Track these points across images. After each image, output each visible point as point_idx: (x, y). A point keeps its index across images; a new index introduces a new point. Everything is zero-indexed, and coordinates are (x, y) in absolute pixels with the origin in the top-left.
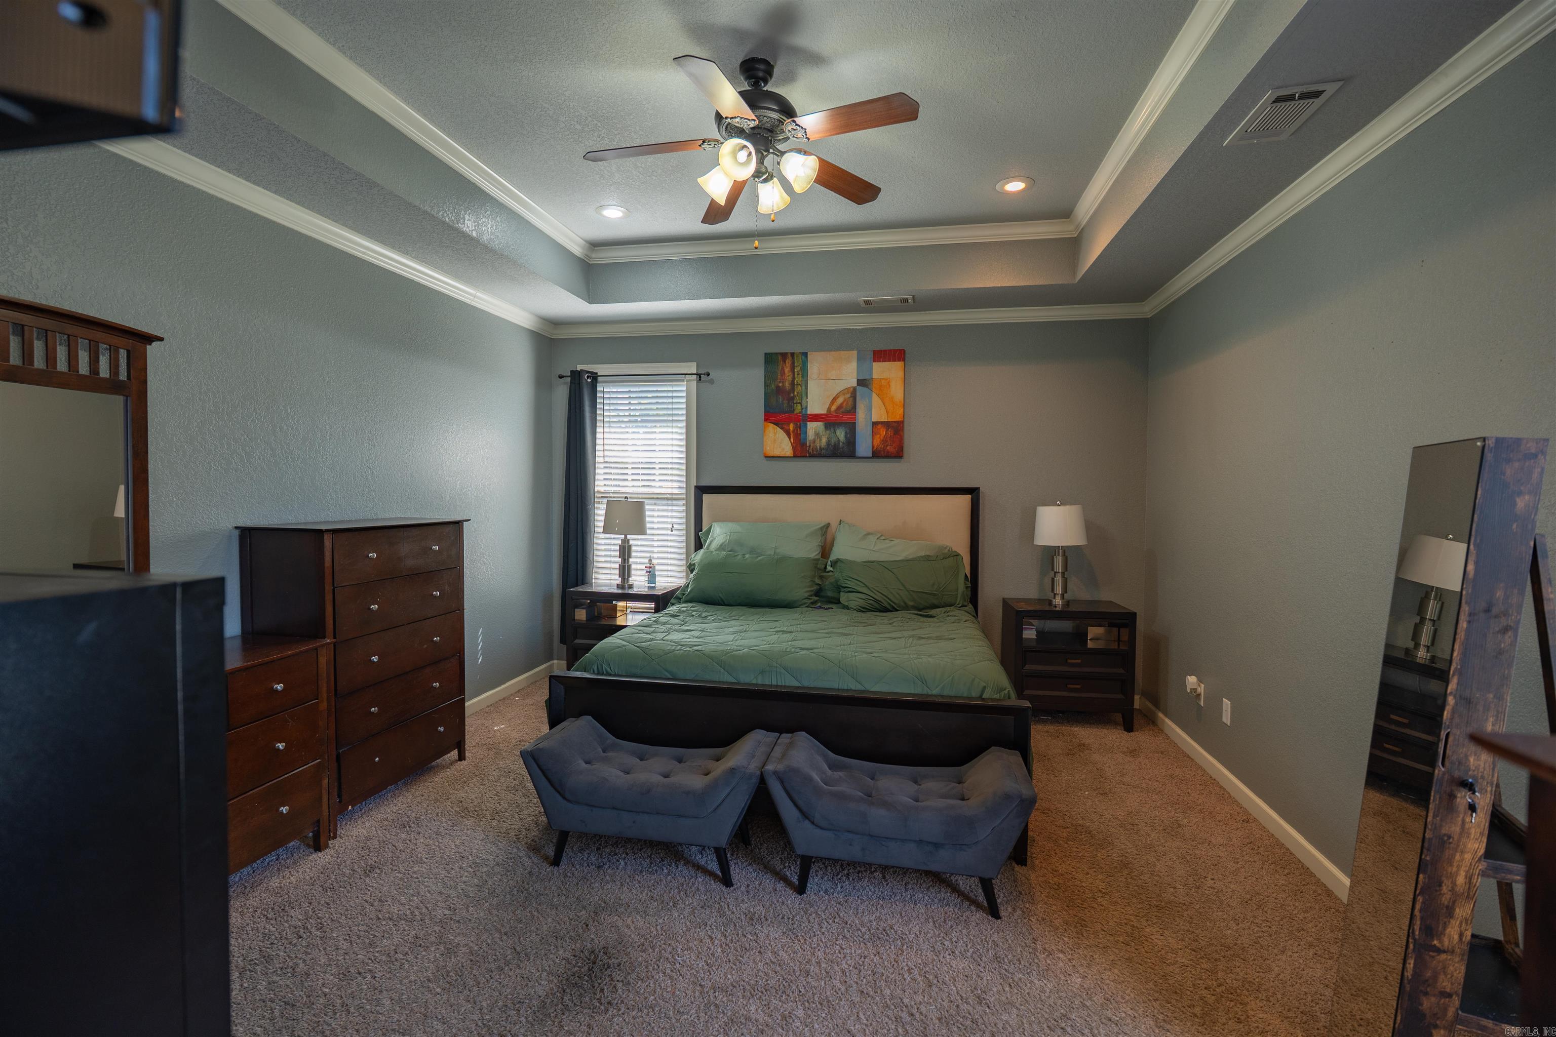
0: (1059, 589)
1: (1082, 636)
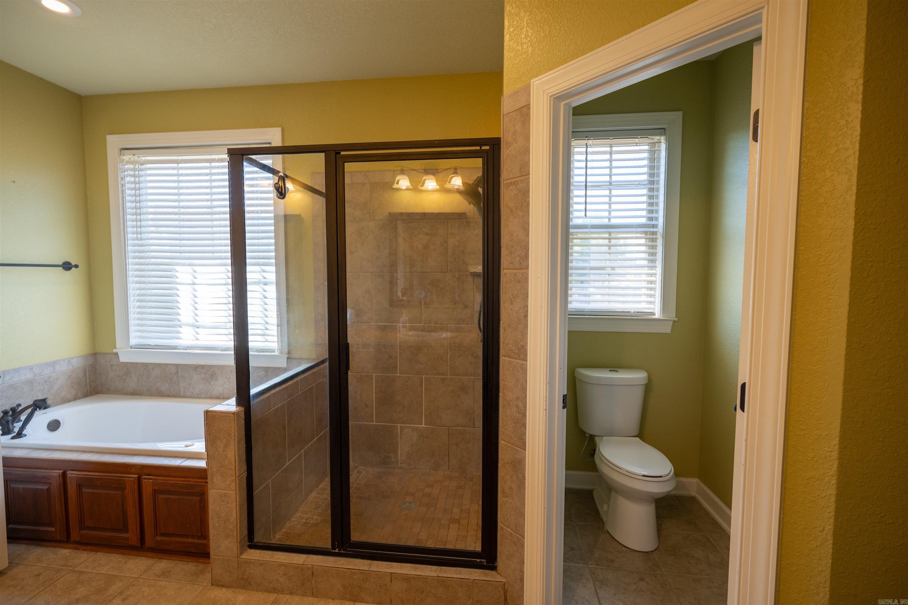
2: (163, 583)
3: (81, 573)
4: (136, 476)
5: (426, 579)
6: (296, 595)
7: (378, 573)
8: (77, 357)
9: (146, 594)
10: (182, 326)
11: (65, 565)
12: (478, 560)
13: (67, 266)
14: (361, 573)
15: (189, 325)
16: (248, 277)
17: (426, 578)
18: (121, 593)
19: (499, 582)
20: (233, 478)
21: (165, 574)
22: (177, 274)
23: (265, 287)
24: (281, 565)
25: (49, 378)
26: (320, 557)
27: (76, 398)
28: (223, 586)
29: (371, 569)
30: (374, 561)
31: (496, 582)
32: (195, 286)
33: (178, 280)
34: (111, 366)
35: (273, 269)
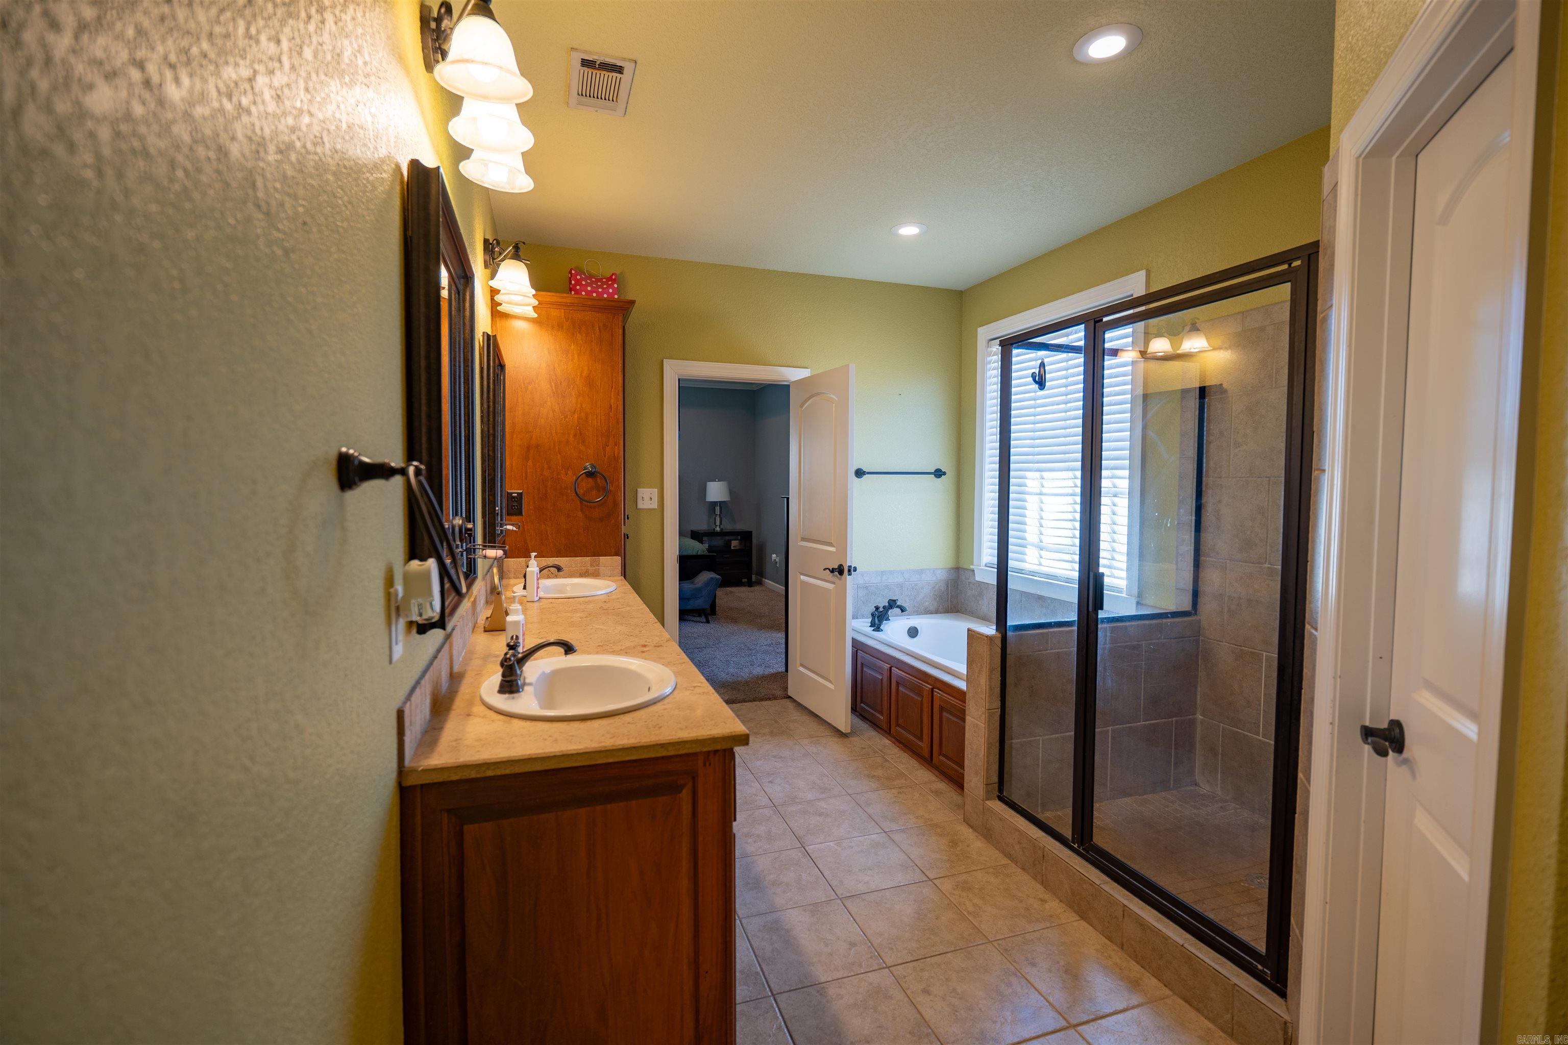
0: (718, 523)
1: (728, 544)
2: (931, 798)
3: (887, 761)
4: (931, 687)
5: (1166, 940)
6: (1028, 873)
7: (1109, 895)
8: (942, 569)
9: (915, 798)
10: (1028, 546)
11: (881, 751)
12: (1260, 967)
13: (939, 473)
14: (1091, 884)
15: (1033, 545)
16: (1103, 485)
17: (1166, 938)
18: (900, 788)
19: (1277, 1014)
20: (983, 709)
21: (937, 793)
22: (1027, 482)
23: (1116, 500)
24: (1017, 830)
25: (916, 585)
26: (1057, 844)
27: (937, 612)
28: (971, 827)
29: (1102, 886)
30: (1114, 883)
31: (1272, 1012)
32: (1042, 497)
33: (1027, 489)
34: (969, 583)
35: (1126, 473)
